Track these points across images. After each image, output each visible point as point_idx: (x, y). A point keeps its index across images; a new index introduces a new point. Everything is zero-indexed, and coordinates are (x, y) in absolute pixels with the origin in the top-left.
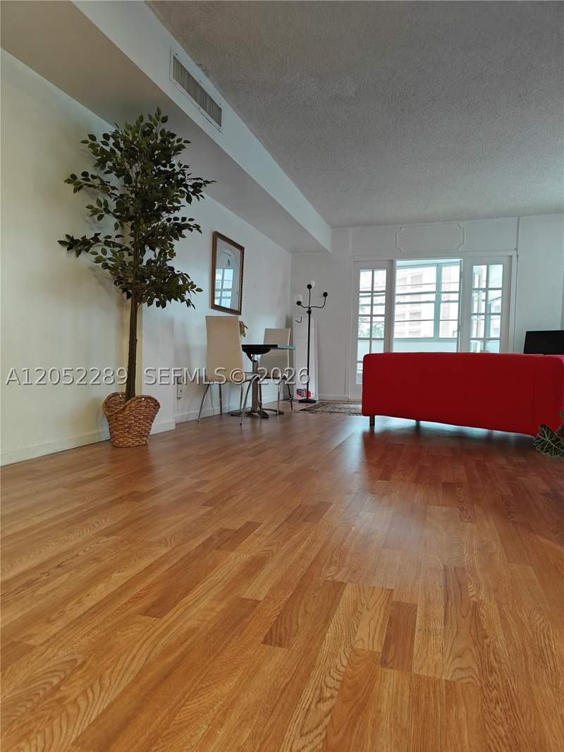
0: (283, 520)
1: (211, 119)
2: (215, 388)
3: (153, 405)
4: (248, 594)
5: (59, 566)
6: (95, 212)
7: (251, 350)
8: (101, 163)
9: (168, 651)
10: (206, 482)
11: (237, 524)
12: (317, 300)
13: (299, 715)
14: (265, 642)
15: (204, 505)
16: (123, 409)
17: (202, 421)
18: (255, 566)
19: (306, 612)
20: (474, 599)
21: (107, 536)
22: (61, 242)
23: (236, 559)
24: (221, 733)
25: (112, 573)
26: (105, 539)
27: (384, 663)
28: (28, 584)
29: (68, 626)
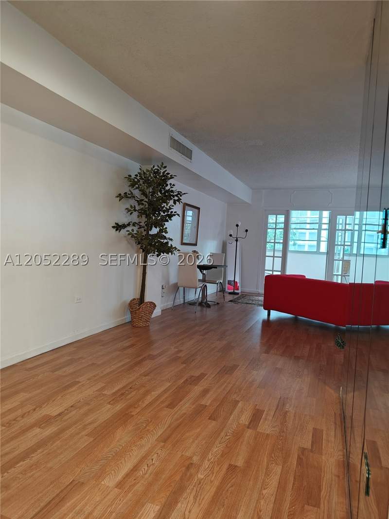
0: (216, 373)
1: (186, 158)
2: (181, 289)
3: (153, 305)
4: (203, 403)
5: (131, 388)
6: (129, 211)
7: (202, 268)
8: (132, 186)
9: (177, 419)
10: (181, 351)
11: (197, 373)
12: (241, 234)
13: (219, 439)
14: (209, 419)
15: (182, 363)
16: (139, 309)
17: (175, 308)
18: (205, 392)
19: (224, 410)
20: (287, 410)
21: (145, 376)
22: (113, 227)
23: (197, 389)
24: (196, 442)
25: (151, 392)
26: (144, 378)
27: (248, 427)
28: (123, 394)
29: (142, 409)
